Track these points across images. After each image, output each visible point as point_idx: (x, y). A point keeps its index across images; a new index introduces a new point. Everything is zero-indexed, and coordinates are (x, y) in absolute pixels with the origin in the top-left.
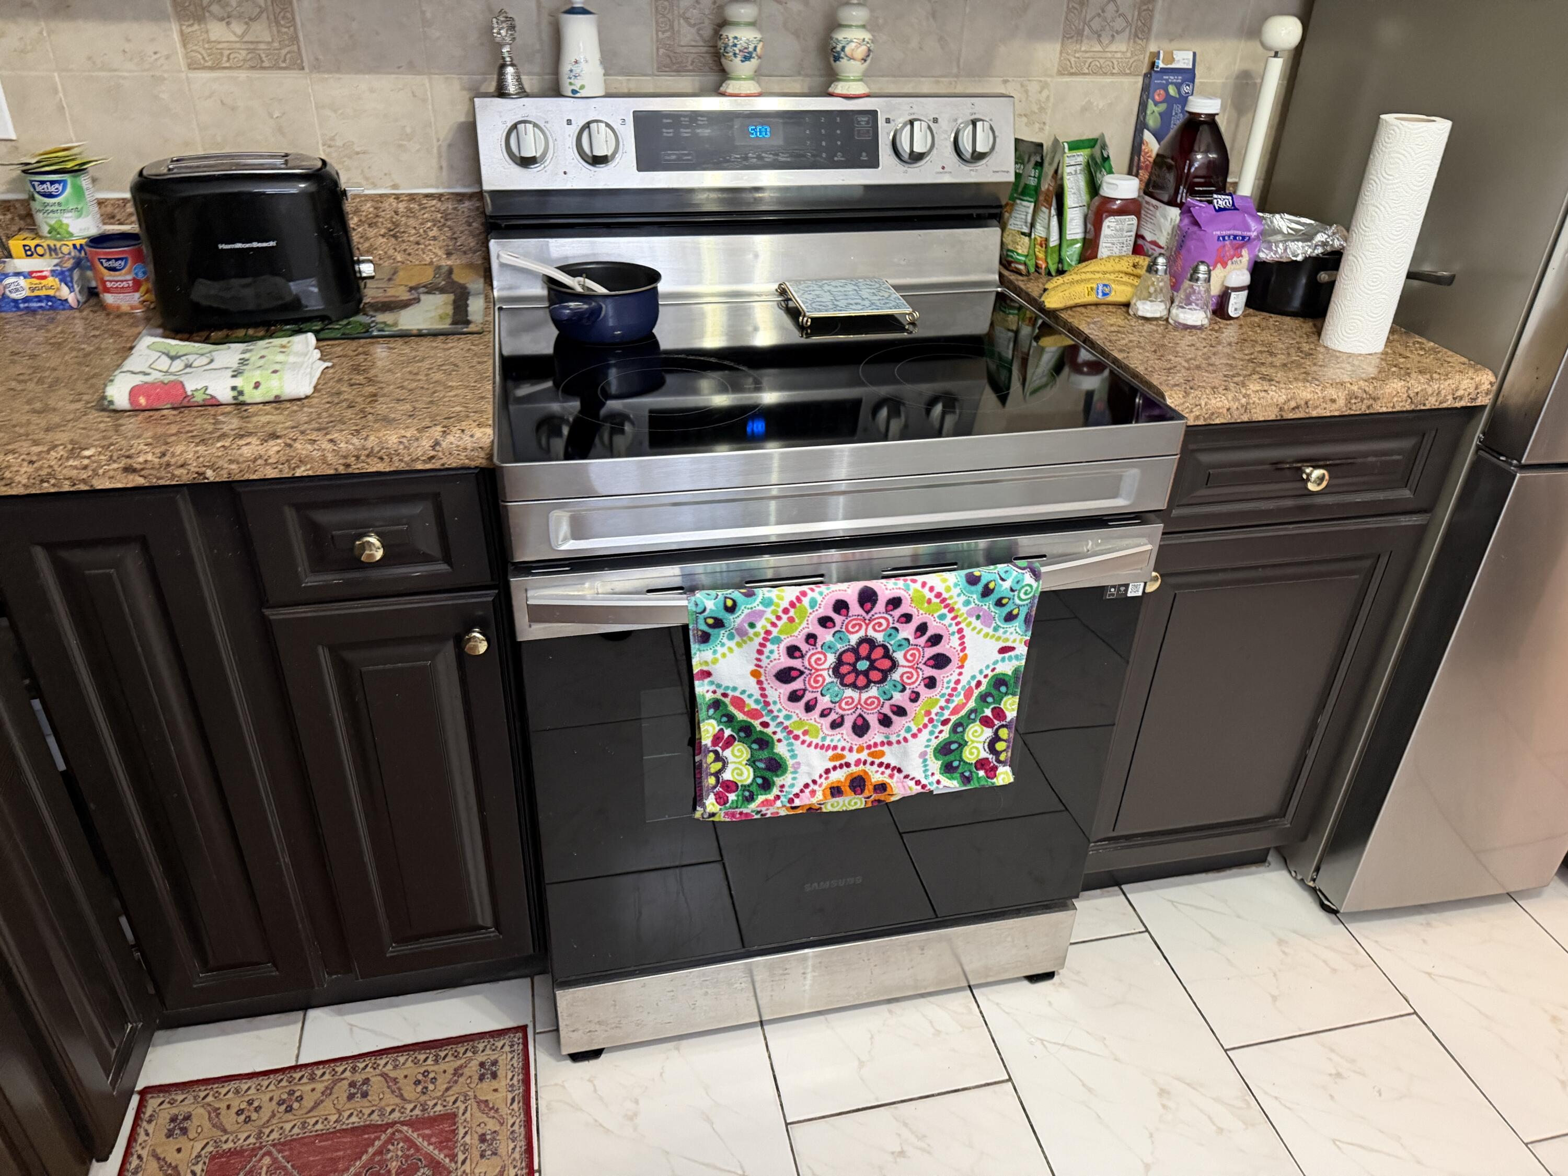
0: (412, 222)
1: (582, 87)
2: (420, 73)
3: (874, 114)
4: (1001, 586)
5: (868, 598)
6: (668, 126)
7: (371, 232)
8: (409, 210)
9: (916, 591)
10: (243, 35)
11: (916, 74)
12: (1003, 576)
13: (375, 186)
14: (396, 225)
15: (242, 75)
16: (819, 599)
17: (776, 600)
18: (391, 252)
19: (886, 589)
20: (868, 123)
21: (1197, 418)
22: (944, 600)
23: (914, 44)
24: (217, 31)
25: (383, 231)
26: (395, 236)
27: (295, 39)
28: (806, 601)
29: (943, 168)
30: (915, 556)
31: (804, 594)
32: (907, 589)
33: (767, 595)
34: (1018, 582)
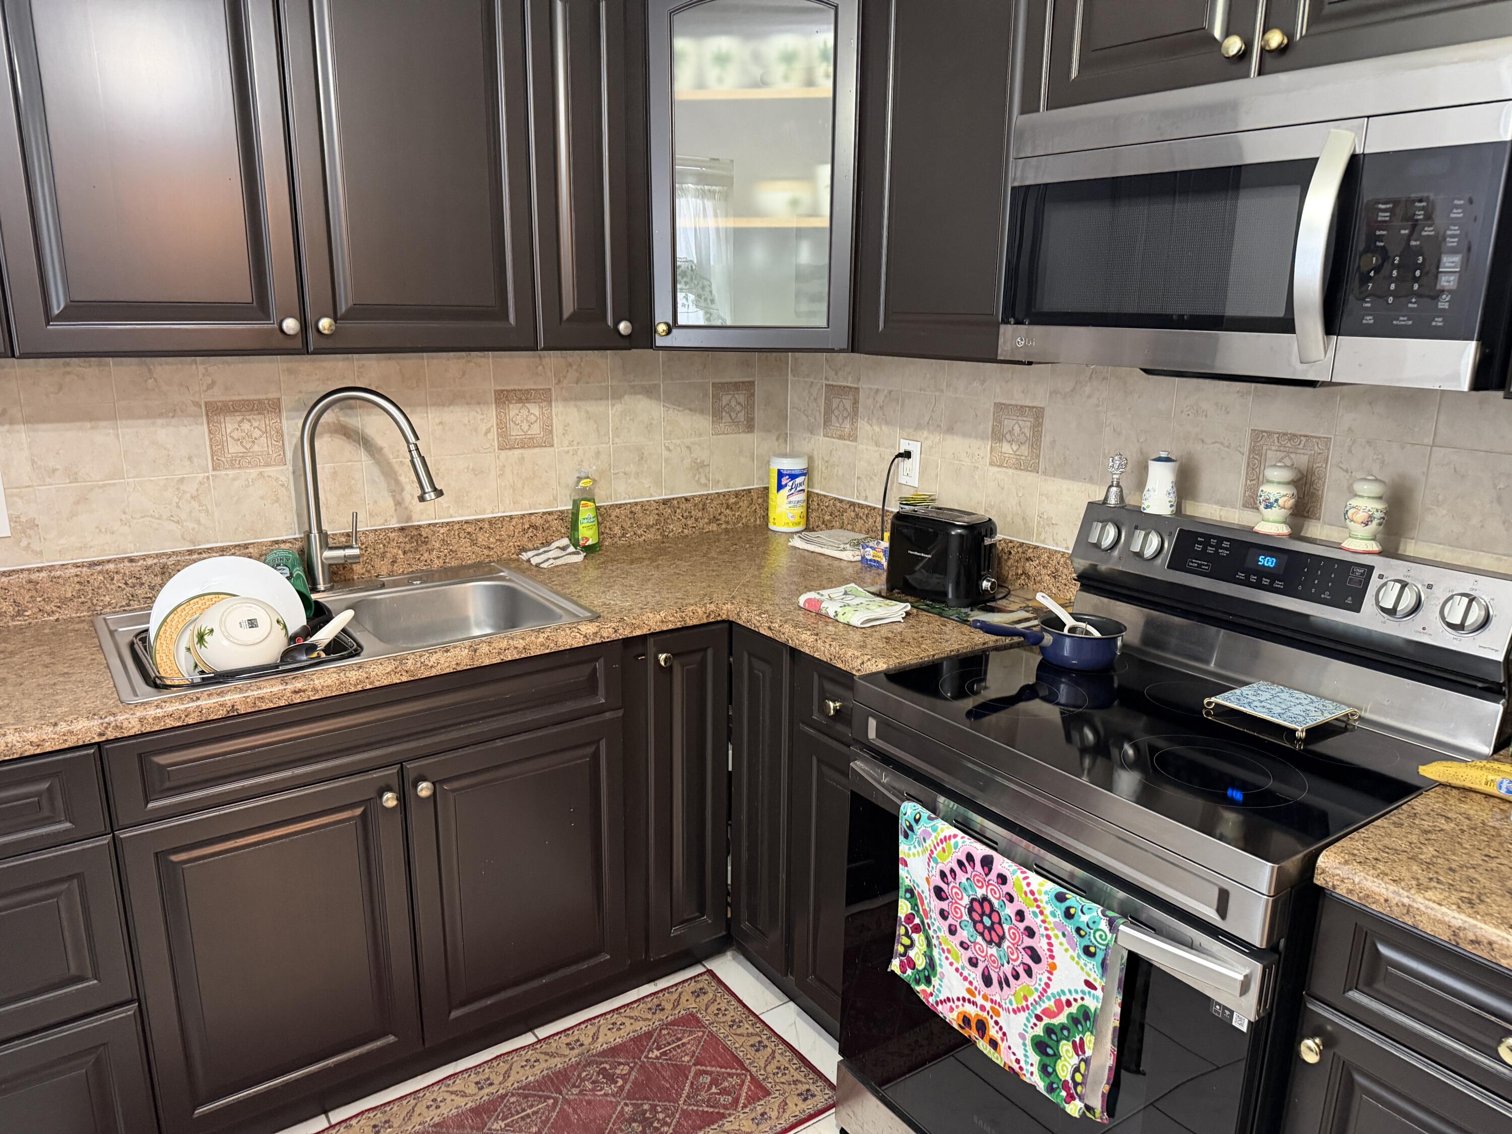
0: (1065, 571)
1: (1148, 507)
2: (1096, 484)
3: (1371, 569)
4: (1080, 917)
5: (987, 862)
6: (1200, 543)
7: (1043, 571)
8: (1066, 563)
9: (1018, 878)
10: (1017, 450)
11: (1474, 548)
12: (1084, 910)
13: (1057, 545)
14: (1057, 570)
15: (1010, 471)
16: (960, 845)
17: (939, 830)
18: (1051, 586)
19: (1002, 864)
20: (1362, 574)
21: (1350, 891)
22: (1036, 900)
23: (1475, 521)
24: (1006, 448)
25: (1049, 572)
26: (1054, 577)
27: (1038, 456)
28: (953, 841)
29: (1424, 629)
30: (1072, 875)
31: (955, 836)
32: (1014, 873)
33: (939, 825)
34: (1094, 922)
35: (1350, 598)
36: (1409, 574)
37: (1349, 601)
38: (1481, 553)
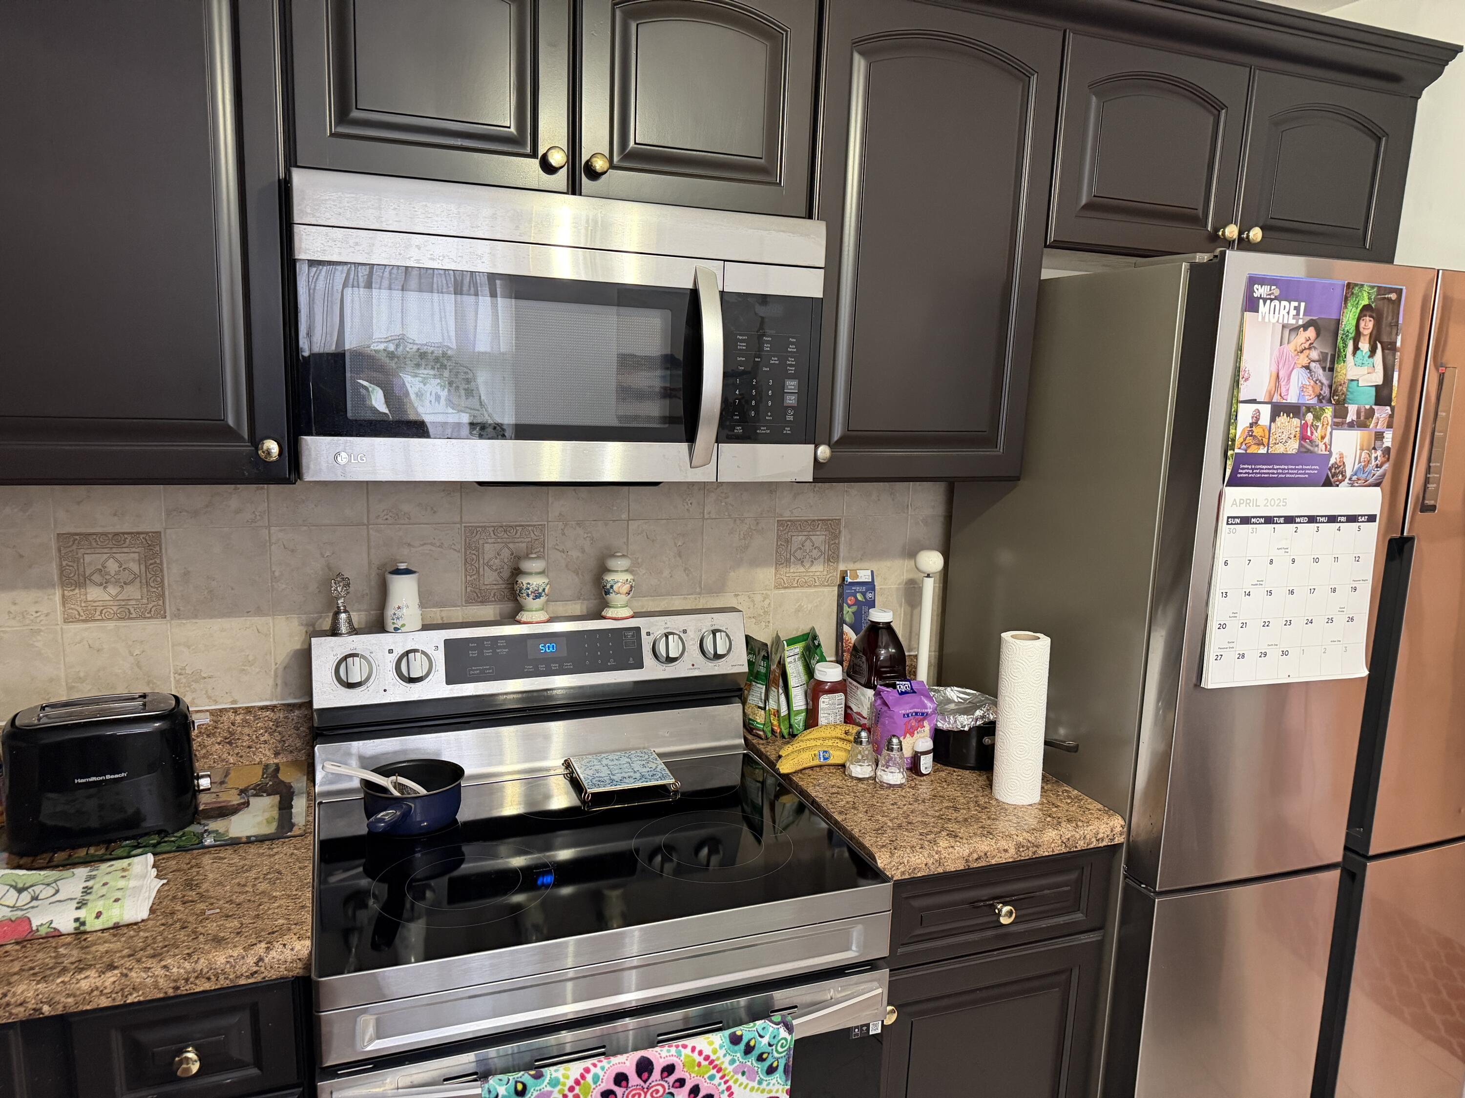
0: (246, 730)
1: (403, 625)
2: (264, 615)
3: (638, 629)
4: (760, 1042)
5: (644, 1067)
6: (473, 649)
7: (209, 741)
8: (245, 721)
9: (687, 1056)
10: (117, 596)
11: (668, 594)
12: (761, 1033)
13: (216, 702)
14: (232, 734)
15: (111, 625)
16: (601, 1074)
17: (562, 1080)
18: (225, 756)
19: (661, 1055)
20: (633, 636)
21: (903, 873)
22: (712, 1062)
23: (666, 573)
24: (94, 593)
25: (219, 739)
26: (230, 743)
27: (162, 596)
28: (589, 1077)
29: (693, 665)
30: (686, 1019)
31: (587, 1070)
32: (679, 1055)
33: (554, 1075)
34: (774, 1037)
35: (631, 659)
36: (667, 626)
37: (631, 661)
38: (674, 597)
